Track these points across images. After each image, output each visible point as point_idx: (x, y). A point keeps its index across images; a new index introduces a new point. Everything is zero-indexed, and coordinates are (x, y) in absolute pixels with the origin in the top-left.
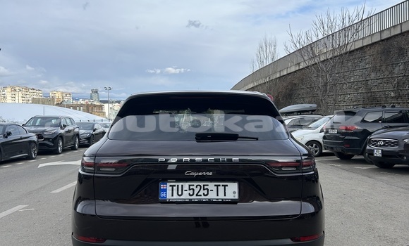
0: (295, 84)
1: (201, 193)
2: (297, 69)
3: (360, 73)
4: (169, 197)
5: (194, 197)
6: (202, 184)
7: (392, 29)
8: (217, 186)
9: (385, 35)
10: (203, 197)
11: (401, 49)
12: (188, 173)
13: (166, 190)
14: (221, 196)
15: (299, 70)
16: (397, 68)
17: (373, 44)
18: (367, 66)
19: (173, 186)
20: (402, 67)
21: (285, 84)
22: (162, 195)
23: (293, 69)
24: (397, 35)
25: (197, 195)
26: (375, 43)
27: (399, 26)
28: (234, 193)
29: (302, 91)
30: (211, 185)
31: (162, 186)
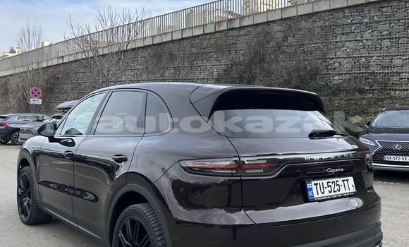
0: (58, 78)
1: (336, 189)
2: (61, 62)
3: (132, 73)
4: (316, 196)
5: (333, 193)
7: (164, 36)
8: (343, 181)
9: (157, 40)
11: (171, 55)
12: (329, 170)
13: (311, 189)
14: (347, 190)
15: (63, 63)
16: (167, 72)
17: (145, 47)
18: (139, 67)
19: (315, 184)
20: (172, 71)
21: (46, 78)
22: (310, 194)
23: (55, 62)
24: (168, 42)
26: (148, 46)
27: (170, 34)
28: (353, 186)
29: (66, 86)
30: (340, 181)
31: (309, 186)
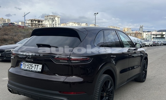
1: (30, 68)
6: (31, 64)
8: (35, 65)
10: (30, 69)
12: (27, 59)
13: (22, 65)
14: (36, 70)
19: (24, 64)
25: (29, 68)
28: (40, 69)
30: (34, 65)
31: (22, 63)
